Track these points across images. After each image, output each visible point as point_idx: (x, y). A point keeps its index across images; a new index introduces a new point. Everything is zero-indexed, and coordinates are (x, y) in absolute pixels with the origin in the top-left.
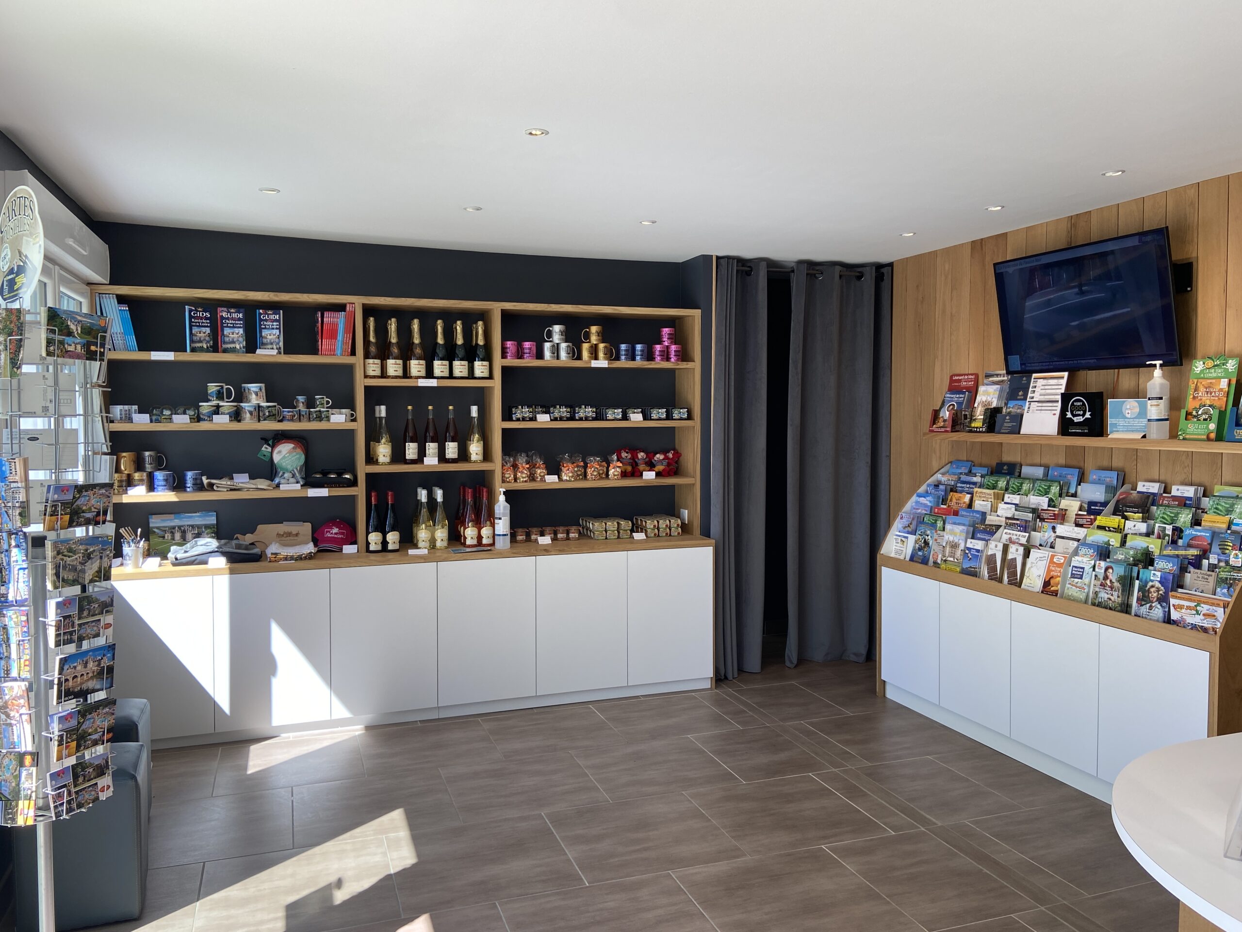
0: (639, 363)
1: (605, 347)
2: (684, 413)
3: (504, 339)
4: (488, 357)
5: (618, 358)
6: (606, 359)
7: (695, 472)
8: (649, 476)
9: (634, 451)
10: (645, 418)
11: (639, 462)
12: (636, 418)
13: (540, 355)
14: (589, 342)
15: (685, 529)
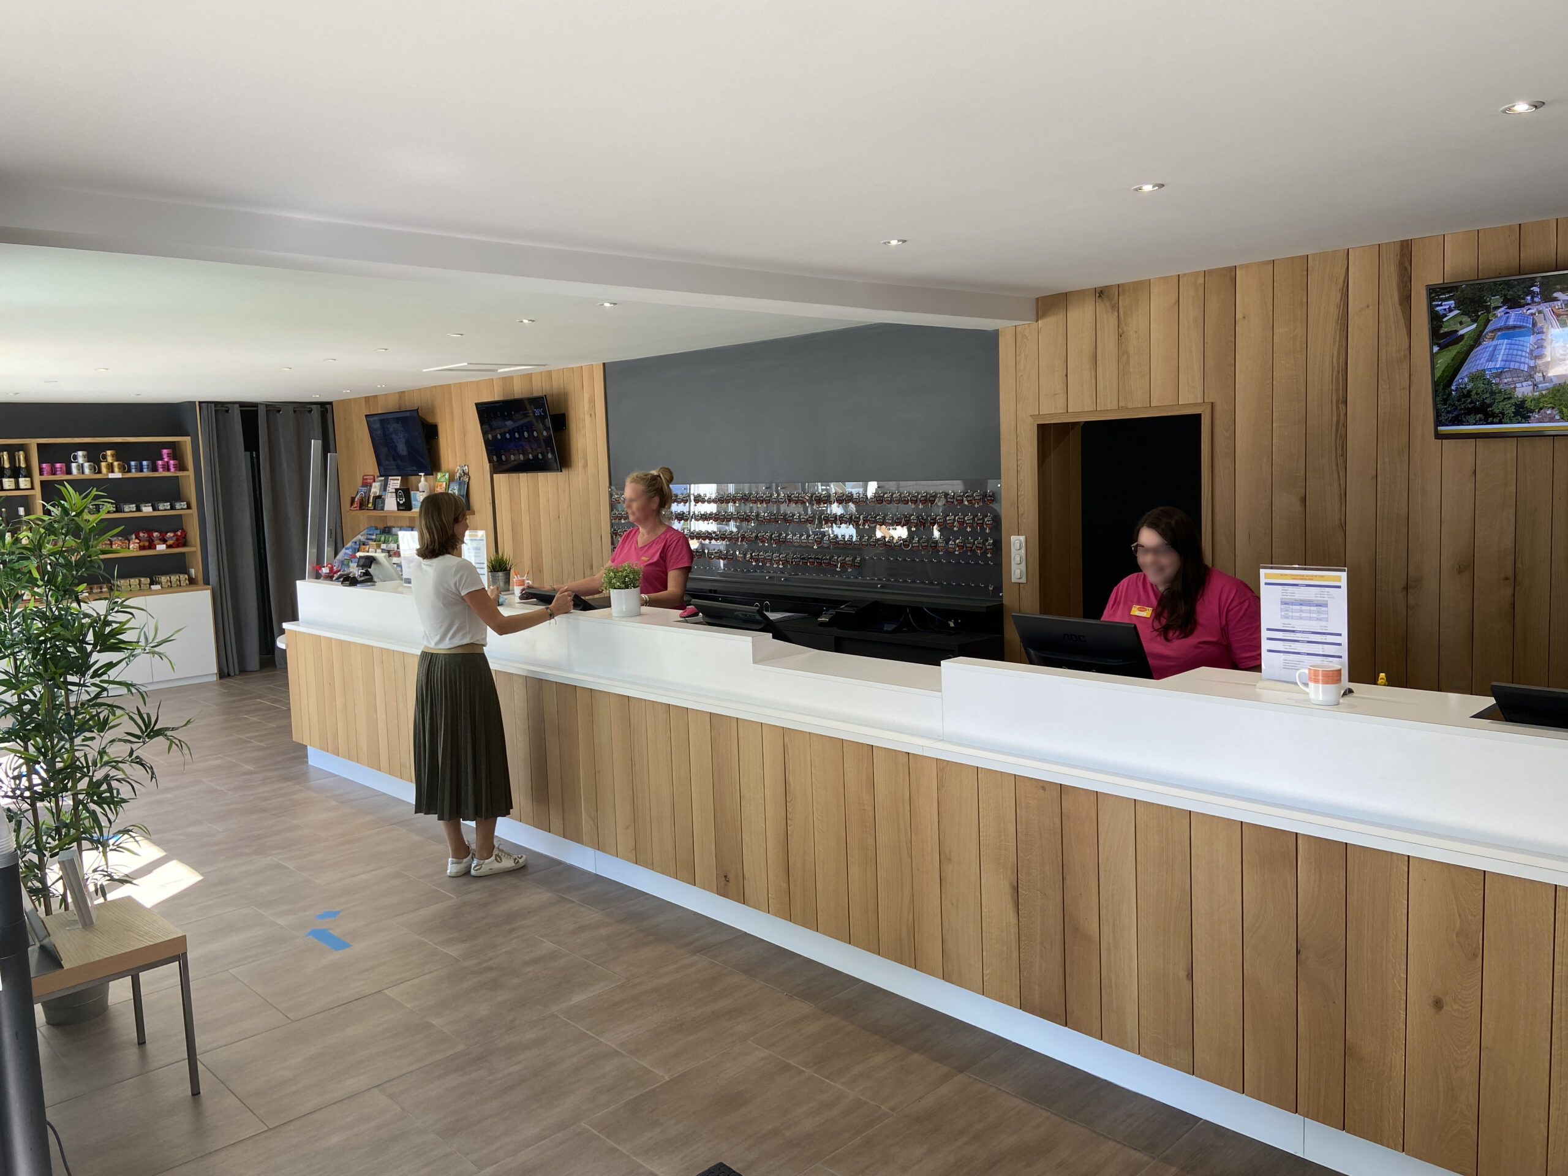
0: (146, 473)
1: (119, 464)
2: (184, 505)
3: (40, 463)
4: (29, 474)
5: (129, 471)
6: (119, 472)
7: (196, 542)
8: (161, 547)
9: (150, 532)
10: (154, 509)
11: (154, 539)
12: (147, 510)
13: (69, 472)
14: (107, 461)
15: (192, 581)
